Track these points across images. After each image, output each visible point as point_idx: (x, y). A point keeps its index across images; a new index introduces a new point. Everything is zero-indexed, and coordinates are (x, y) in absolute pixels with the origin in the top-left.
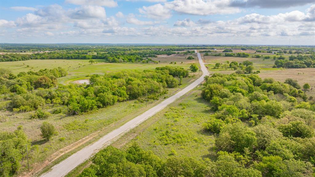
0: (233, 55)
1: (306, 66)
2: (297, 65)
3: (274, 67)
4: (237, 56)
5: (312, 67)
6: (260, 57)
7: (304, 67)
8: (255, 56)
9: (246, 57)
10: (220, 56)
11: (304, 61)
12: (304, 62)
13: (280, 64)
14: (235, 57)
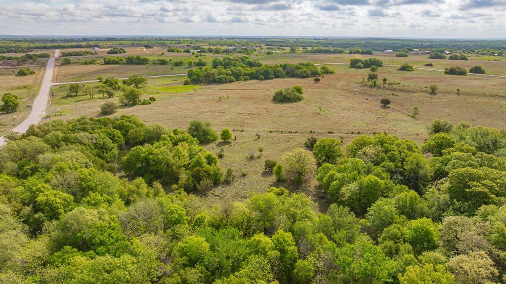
0: (120, 62)
1: (234, 79)
2: (221, 79)
3: (186, 83)
4: (127, 63)
5: (242, 80)
6: (167, 62)
7: (231, 81)
8: (158, 61)
9: (143, 64)
10: (95, 64)
11: (231, 70)
12: (231, 73)
13: (195, 77)
14: (124, 64)
